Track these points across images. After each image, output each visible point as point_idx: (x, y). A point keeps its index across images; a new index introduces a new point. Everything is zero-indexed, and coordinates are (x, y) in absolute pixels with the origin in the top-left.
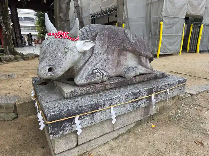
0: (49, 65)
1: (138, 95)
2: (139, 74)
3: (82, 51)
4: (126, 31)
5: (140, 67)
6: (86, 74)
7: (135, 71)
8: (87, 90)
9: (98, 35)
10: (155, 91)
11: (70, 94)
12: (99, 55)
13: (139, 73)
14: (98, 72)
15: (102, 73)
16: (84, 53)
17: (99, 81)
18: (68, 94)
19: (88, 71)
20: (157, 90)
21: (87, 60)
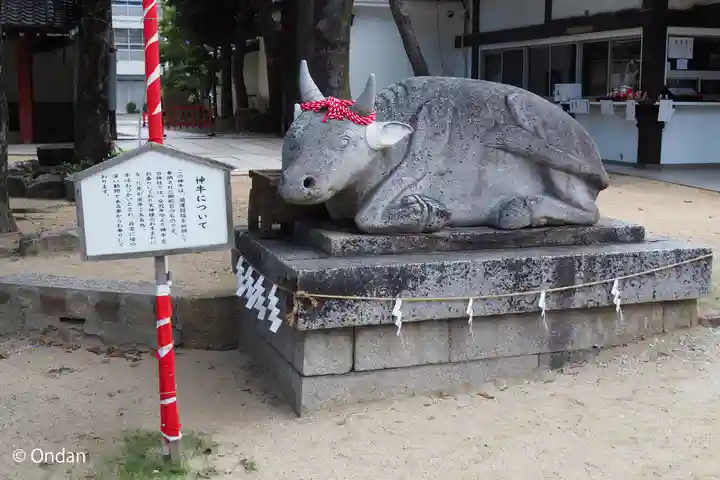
0: (307, 174)
1: (525, 270)
2: (545, 220)
3: (379, 146)
4: (510, 98)
5: (548, 200)
6: (386, 203)
7: (530, 210)
8: (384, 244)
9: (424, 107)
10: (582, 267)
11: (344, 248)
12: (424, 160)
13: (546, 218)
14: (418, 202)
15: (428, 205)
16: (385, 151)
17: (418, 225)
18: (340, 246)
19: (390, 199)
20: (590, 266)
21: (392, 172)
